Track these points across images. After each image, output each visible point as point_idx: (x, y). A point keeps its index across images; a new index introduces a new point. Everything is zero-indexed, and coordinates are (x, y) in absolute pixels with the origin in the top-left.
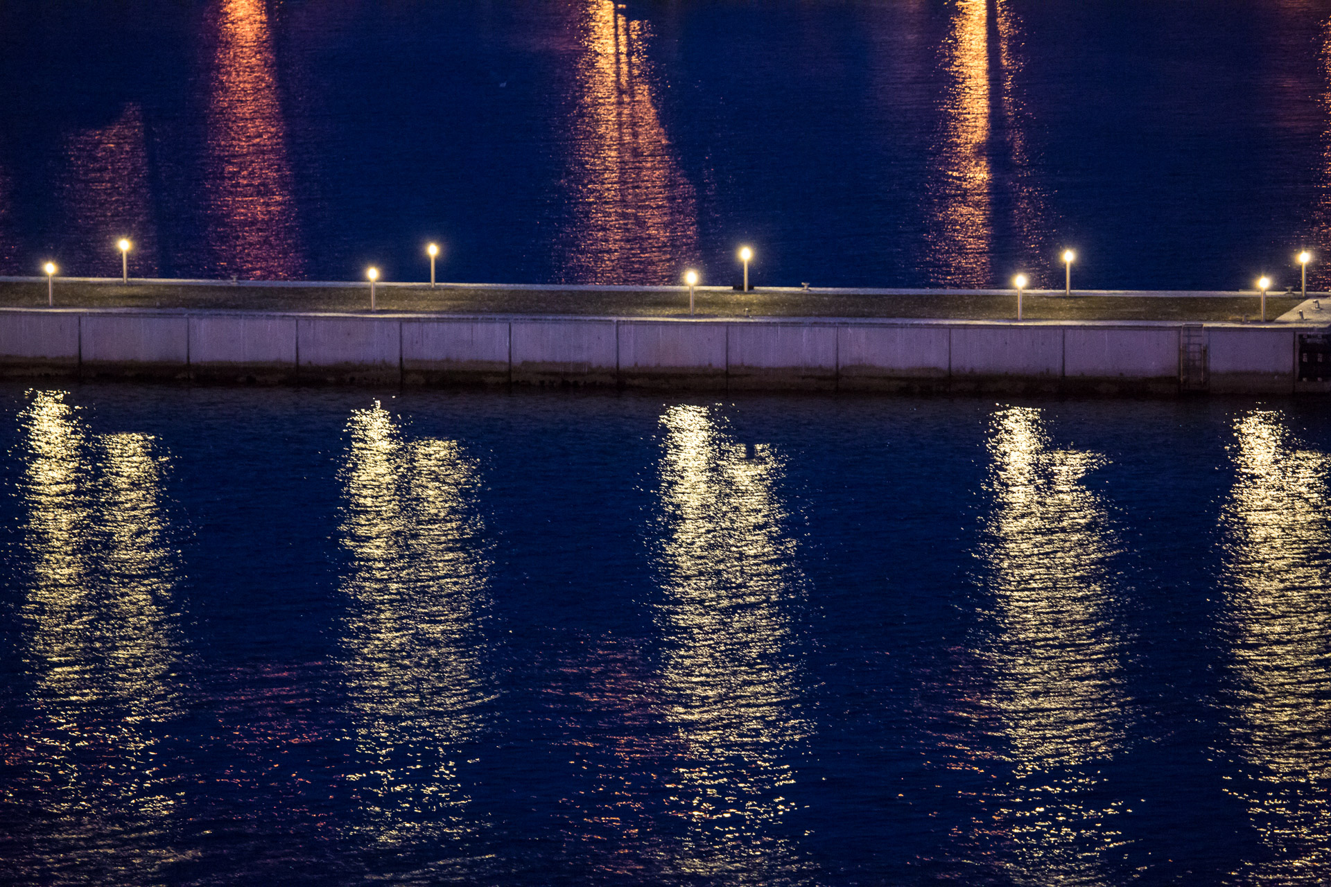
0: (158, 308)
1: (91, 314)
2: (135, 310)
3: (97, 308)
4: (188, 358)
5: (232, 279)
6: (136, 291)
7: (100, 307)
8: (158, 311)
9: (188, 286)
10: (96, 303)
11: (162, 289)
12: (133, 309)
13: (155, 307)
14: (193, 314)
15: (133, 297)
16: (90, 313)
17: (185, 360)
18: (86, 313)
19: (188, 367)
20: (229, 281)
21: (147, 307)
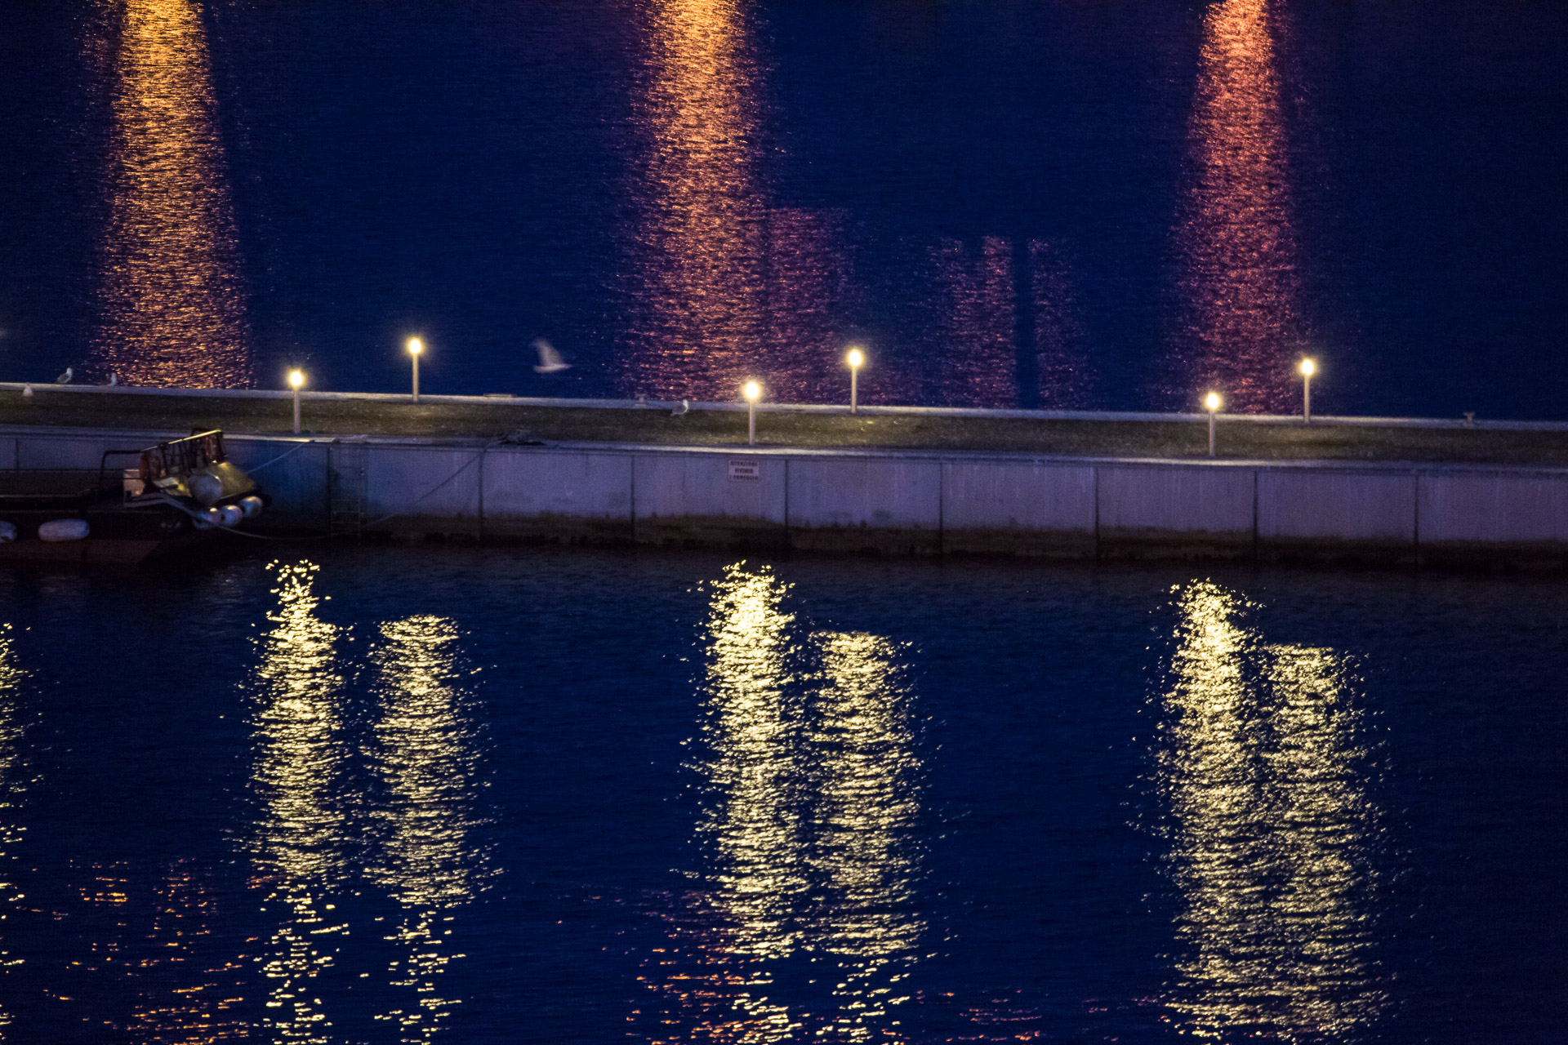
0: (1372, 460)
1: (1275, 469)
2: (1336, 464)
3: (1277, 459)
4: (1416, 533)
5: (1465, 417)
6: (1324, 434)
7: (1283, 458)
8: (1371, 465)
9: (1400, 429)
10: (1275, 453)
11: (1363, 432)
12: (1333, 461)
13: (1365, 458)
14: (1424, 471)
15: (1326, 444)
16: (1272, 467)
17: (1410, 536)
18: (1265, 468)
19: (1416, 547)
20: (1461, 421)
21: (1353, 458)
